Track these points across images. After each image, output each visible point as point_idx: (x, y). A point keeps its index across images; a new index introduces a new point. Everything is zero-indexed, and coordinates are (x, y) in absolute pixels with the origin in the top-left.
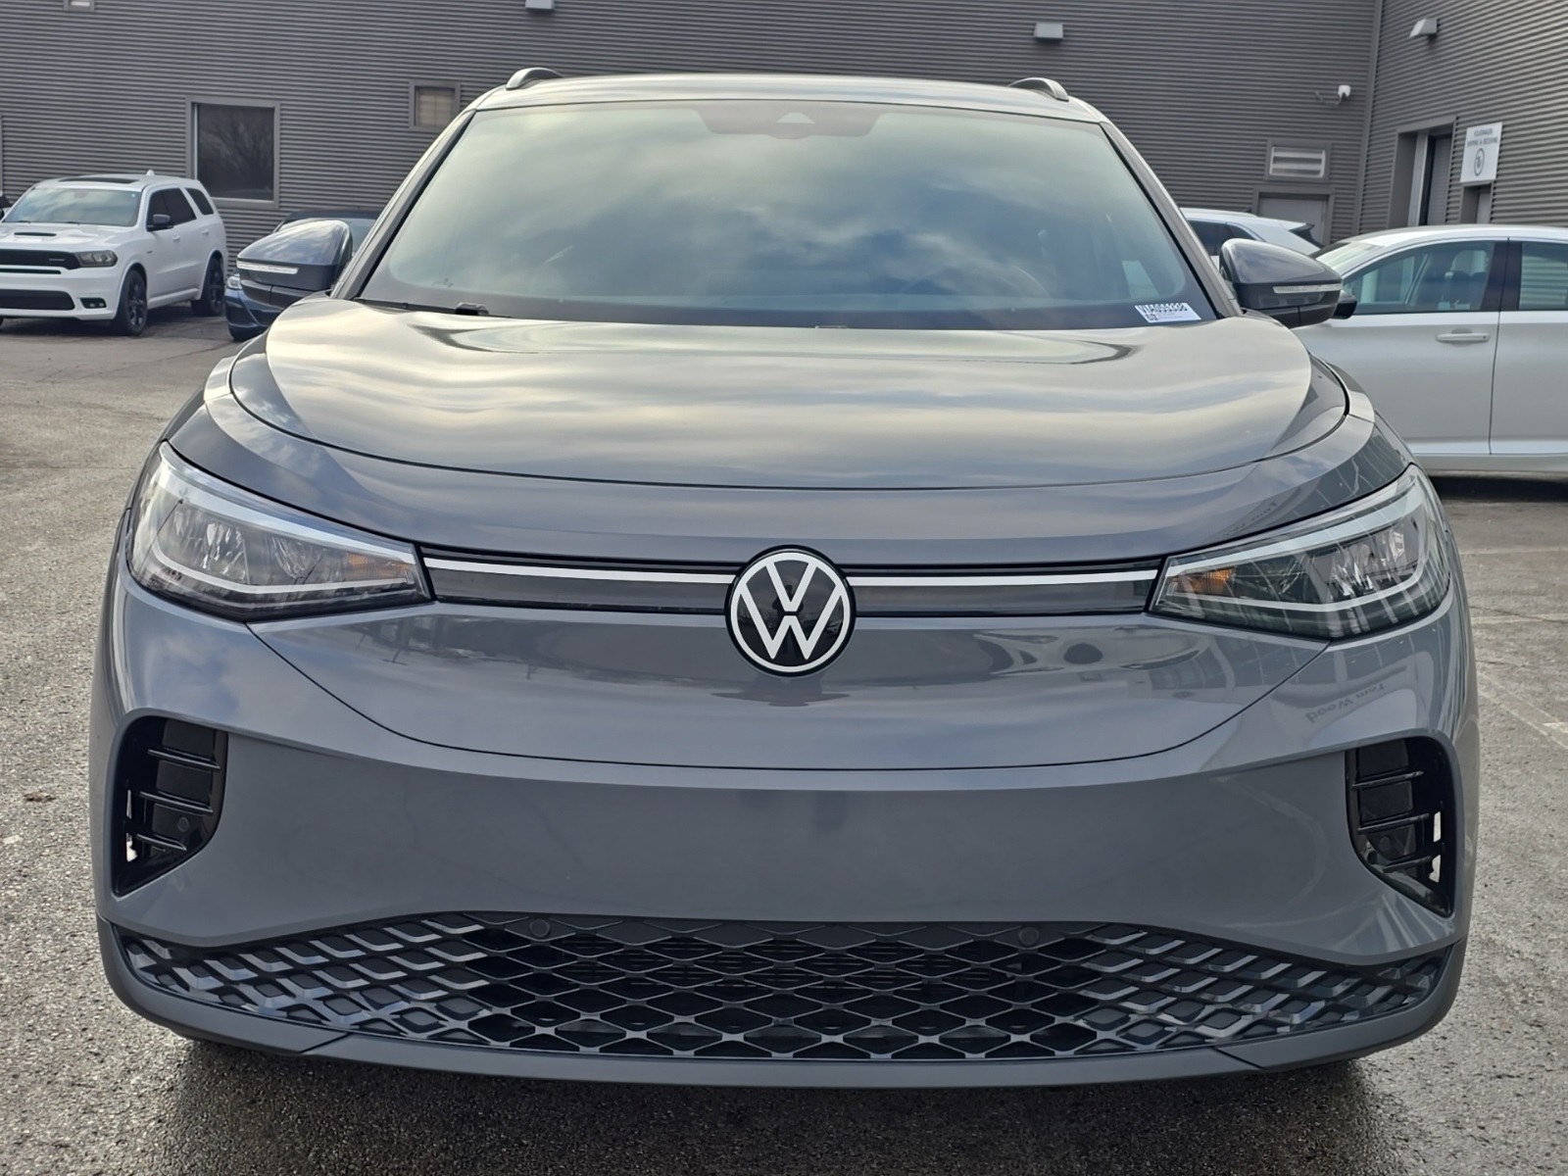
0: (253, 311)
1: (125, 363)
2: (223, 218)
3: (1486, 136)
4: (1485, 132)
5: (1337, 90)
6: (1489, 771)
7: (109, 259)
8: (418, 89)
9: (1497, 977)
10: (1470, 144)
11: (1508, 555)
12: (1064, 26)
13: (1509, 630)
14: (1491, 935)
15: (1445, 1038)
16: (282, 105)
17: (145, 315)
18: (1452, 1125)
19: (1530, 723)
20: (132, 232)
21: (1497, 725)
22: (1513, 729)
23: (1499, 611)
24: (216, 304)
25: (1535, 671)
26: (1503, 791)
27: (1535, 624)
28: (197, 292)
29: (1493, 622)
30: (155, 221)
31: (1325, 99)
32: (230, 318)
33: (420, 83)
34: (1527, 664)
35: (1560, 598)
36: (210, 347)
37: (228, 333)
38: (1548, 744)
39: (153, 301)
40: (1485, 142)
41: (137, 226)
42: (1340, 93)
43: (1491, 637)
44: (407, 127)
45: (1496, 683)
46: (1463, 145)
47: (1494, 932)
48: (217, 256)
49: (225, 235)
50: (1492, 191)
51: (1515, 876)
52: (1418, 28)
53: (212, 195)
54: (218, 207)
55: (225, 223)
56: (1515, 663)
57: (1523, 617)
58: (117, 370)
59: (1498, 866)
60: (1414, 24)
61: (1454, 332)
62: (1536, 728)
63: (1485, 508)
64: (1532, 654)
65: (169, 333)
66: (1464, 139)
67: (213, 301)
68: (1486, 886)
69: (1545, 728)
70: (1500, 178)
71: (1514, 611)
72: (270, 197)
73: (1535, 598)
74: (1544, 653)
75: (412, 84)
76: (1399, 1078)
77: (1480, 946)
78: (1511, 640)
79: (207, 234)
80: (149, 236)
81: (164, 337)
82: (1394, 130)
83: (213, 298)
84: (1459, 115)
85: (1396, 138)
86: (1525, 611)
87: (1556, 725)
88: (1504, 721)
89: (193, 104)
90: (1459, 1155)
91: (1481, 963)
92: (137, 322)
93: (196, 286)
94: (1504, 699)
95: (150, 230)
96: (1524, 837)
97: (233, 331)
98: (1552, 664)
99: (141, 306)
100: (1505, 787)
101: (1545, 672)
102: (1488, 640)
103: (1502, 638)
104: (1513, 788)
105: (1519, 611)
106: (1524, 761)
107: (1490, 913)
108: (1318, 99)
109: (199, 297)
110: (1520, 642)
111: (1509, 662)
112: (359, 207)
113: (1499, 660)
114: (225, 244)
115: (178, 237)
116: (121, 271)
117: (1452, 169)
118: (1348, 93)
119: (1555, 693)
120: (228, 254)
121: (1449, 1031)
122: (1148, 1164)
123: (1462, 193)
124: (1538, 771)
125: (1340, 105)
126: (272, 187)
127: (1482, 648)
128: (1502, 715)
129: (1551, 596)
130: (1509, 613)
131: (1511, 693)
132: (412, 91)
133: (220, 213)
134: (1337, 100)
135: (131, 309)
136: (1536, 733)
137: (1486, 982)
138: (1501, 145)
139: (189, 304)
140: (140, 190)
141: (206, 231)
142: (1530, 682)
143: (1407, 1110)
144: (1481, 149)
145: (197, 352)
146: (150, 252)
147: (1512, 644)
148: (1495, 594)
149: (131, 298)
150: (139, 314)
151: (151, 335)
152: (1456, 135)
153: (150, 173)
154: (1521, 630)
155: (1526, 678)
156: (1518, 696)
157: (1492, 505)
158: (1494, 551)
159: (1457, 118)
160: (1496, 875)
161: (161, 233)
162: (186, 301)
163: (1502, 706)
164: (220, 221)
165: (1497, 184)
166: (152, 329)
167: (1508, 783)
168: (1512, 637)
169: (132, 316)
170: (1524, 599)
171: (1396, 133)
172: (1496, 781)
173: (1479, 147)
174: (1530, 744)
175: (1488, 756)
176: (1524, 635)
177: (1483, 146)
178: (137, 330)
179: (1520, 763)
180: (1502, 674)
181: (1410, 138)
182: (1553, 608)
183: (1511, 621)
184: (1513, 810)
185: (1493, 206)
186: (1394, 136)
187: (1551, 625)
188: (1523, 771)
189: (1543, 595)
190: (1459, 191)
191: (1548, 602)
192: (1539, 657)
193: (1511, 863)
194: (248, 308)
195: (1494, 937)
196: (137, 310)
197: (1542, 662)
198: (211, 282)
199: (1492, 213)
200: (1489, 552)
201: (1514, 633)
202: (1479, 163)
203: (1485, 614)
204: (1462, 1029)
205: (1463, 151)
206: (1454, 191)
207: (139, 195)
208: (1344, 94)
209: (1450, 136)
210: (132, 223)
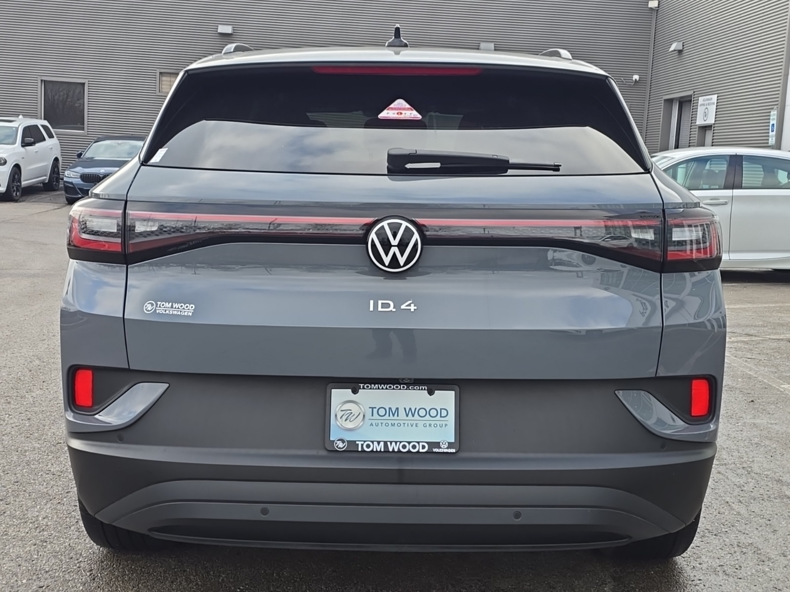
0: (79, 189)
1: (15, 216)
2: (59, 140)
3: (709, 102)
4: (708, 100)
5: (632, 77)
6: (761, 407)
7: (2, 161)
8: (161, 73)
9: (786, 495)
10: (701, 105)
11: (745, 308)
12: (495, 44)
13: (754, 343)
14: (779, 478)
15: (770, 520)
16: (89, 81)
17: (20, 190)
18: (782, 555)
19: (774, 386)
20: (14, 148)
21: (759, 386)
22: (767, 388)
23: (747, 334)
24: (56, 184)
25: (771, 362)
26: (769, 416)
27: (765, 340)
28: (46, 178)
29: (745, 340)
30: (26, 142)
31: (626, 82)
32: (66, 192)
33: (162, 71)
34: (766, 359)
35: (774, 328)
36: (56, 207)
37: (65, 200)
38: (785, 395)
39: (24, 183)
40: (708, 104)
41: (16, 145)
42: (634, 79)
43: (746, 347)
44: (155, 93)
45: (754, 367)
46: (697, 106)
47: (780, 476)
48: (56, 159)
49: (60, 149)
50: (713, 129)
51: (784, 452)
52: (673, 48)
53: (53, 128)
54: (56, 135)
55: (60, 142)
56: (760, 358)
57: (759, 337)
58: (12, 219)
59: (775, 448)
60: (672, 44)
61: (711, 200)
62: (777, 387)
63: (728, 286)
64: (767, 354)
65: (33, 200)
66: (698, 103)
67: (55, 183)
68: (772, 457)
69: (781, 388)
70: (716, 122)
71: (754, 334)
72: (83, 129)
73: (762, 328)
74: (773, 354)
75: (158, 71)
76: (753, 537)
77: (775, 482)
78: (756, 348)
79: (52, 148)
80: (22, 149)
81: (31, 202)
82: (662, 98)
83: (54, 182)
84: (695, 90)
85: (663, 102)
86: (759, 334)
87: (786, 386)
88: (761, 385)
89: (42, 80)
90: (788, 567)
91: (778, 489)
92: (16, 194)
93: (46, 176)
94: (759, 375)
95: (23, 146)
96: (784, 436)
97: (67, 199)
98: (778, 359)
99: (18, 186)
100: (769, 414)
101: (775, 362)
102: (745, 348)
103: (752, 347)
104: (773, 414)
105: (756, 335)
106: (776, 402)
107: (776, 468)
108: (623, 82)
109: (47, 181)
110: (760, 349)
111: (757, 358)
112: (132, 134)
113: (753, 357)
114: (60, 154)
115: (37, 150)
116: (9, 168)
117: (692, 118)
118: (638, 79)
119: (782, 372)
120: (62, 159)
121: (771, 517)
122: (652, 573)
123: (697, 130)
124: (783, 407)
125: (634, 85)
126: (83, 124)
127: (743, 351)
128: (760, 382)
129: (770, 327)
130: (752, 335)
131: (762, 372)
132: (158, 74)
133: (57, 137)
134: (633, 82)
135: (13, 187)
136: (778, 390)
137: (782, 497)
138: (717, 106)
139: (42, 185)
140: (17, 126)
141: (51, 147)
142: (769, 367)
143: (760, 550)
144: (707, 108)
145: (51, 210)
146: (23, 158)
147: (757, 349)
148: (743, 327)
149: (13, 182)
150: (18, 190)
151: (23, 201)
152: (694, 101)
153: (21, 117)
154: (760, 343)
155: (767, 365)
156: (765, 373)
157: (731, 284)
158: (738, 306)
159: (694, 92)
160: (775, 452)
161: (28, 148)
162: (40, 183)
163: (759, 378)
164: (58, 142)
165: (715, 125)
166: (24, 198)
167: (771, 412)
168: (755, 346)
169: (14, 191)
170: (758, 329)
171: (663, 99)
172: (765, 412)
173: (705, 107)
174: (776, 394)
175: (758, 400)
176: (761, 346)
177: (707, 107)
178: (17, 198)
179: (774, 403)
180: (756, 363)
181: (670, 102)
182: (772, 333)
183: (754, 339)
184: (776, 424)
185: (713, 136)
186: (662, 101)
187: (773, 341)
188: (776, 407)
189: (766, 327)
190: (696, 128)
191: (769, 330)
192: (771, 355)
193: (780, 447)
194: (76, 187)
195: (781, 478)
196: (17, 188)
197: (773, 358)
198: (53, 174)
199: (713, 139)
200: (735, 307)
201: (756, 345)
202: (706, 115)
203: (741, 336)
204: (776, 516)
205: (697, 108)
206: (693, 128)
207: (17, 129)
208: (636, 80)
209: (691, 101)
210: (14, 143)
